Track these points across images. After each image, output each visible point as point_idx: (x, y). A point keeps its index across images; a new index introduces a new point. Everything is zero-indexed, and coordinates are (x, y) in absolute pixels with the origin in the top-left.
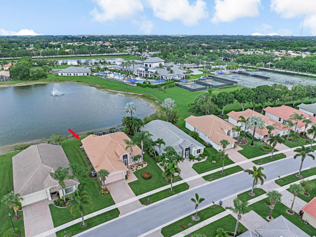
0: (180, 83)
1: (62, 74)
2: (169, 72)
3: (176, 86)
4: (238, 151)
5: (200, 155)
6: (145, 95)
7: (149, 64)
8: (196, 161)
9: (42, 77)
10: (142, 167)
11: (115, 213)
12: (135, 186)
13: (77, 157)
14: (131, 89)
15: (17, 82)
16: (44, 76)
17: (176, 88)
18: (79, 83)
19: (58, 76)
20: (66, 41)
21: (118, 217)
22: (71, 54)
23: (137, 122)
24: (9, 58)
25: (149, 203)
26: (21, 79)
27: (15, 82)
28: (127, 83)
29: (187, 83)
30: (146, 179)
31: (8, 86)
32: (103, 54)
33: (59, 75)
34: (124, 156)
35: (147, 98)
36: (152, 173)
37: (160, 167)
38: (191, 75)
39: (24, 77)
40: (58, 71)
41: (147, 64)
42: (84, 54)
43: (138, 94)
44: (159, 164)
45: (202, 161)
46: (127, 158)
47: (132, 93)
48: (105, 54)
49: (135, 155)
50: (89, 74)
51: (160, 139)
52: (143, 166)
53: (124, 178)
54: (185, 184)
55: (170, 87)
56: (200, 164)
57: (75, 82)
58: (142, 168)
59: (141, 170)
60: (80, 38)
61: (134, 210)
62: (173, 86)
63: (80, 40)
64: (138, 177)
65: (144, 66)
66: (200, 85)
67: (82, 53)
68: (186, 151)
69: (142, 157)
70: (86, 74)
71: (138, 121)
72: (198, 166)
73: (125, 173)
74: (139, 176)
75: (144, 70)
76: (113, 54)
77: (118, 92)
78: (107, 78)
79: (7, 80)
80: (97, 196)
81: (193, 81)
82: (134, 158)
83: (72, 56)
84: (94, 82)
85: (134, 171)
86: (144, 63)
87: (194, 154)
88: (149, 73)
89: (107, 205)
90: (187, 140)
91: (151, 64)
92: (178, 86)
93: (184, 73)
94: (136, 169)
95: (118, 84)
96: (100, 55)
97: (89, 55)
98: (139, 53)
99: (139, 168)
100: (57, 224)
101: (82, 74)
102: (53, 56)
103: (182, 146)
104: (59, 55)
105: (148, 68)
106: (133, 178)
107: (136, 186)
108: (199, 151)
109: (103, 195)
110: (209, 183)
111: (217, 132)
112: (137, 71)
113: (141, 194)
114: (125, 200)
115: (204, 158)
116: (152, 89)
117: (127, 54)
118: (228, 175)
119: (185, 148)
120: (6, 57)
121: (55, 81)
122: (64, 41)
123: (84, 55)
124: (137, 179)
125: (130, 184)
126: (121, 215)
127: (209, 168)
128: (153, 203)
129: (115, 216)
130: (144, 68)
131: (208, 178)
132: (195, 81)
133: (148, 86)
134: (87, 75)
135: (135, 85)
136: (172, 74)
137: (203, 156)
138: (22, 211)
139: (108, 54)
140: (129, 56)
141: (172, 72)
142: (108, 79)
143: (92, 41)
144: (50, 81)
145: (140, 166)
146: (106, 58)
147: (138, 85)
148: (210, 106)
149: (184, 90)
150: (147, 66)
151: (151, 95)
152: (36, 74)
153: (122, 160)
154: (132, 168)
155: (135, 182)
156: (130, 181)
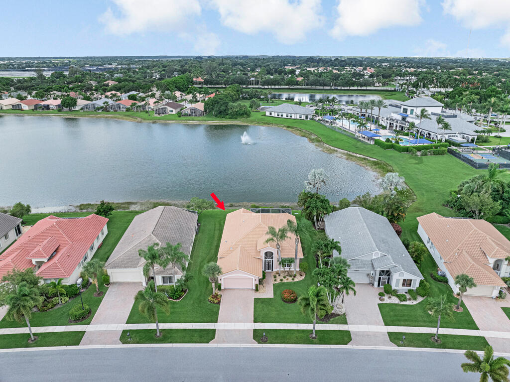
0: (460, 150)
1: (271, 114)
2: (440, 126)
3: (449, 154)
4: (501, 308)
5: (410, 292)
6: (379, 162)
7: (409, 109)
8: (395, 300)
9: (242, 114)
10: (293, 279)
11: (208, 336)
12: (261, 307)
13: (213, 237)
14: (362, 148)
15: (211, 119)
16: (246, 114)
17: (448, 158)
18: (289, 129)
19: (265, 115)
20: (307, 64)
21: (208, 343)
22: (303, 85)
23: (319, 203)
24: (220, 86)
25: (265, 342)
26: (216, 116)
27: (209, 119)
28: (360, 138)
29: (475, 152)
30: (285, 301)
31: (197, 123)
32: (352, 88)
33: (267, 115)
34: (266, 254)
35: (380, 168)
38: (496, 137)
39: (221, 114)
40: (267, 108)
41: (407, 109)
42: (321, 85)
43: (369, 158)
45: (408, 303)
46: (272, 258)
47: (358, 156)
48: (355, 88)
49: (286, 257)
50: (309, 117)
51: (335, 241)
52: (295, 278)
53: (254, 288)
54: (348, 333)
55: (435, 154)
56: (398, 308)
57: (284, 127)
58: (291, 281)
59: (288, 284)
60: (331, 60)
61: (236, 342)
62: (441, 153)
63: (330, 63)
64: (275, 294)
65: (402, 112)
66: (504, 157)
67: (319, 84)
68: (380, 275)
69: (295, 262)
70: (303, 117)
71: (322, 202)
72: (392, 310)
73: (255, 280)
74: (278, 292)
75: (400, 118)
76: (369, 88)
77: (339, 150)
78: (334, 125)
79: (200, 115)
80: (200, 302)
81: (490, 149)
82: (280, 260)
83: (303, 87)
84: (311, 130)
85: (275, 282)
86: (403, 107)
87: (397, 285)
88: (405, 124)
89: (205, 319)
90: (390, 257)
91: (415, 109)
92: (453, 155)
93: (477, 132)
94: (281, 280)
95: (344, 138)
96: (346, 88)
97: (329, 88)
98: (414, 89)
99: (287, 279)
100: (132, 321)
101: (298, 117)
102: (277, 87)
103: (375, 265)
104: (285, 85)
105: (408, 116)
106: (268, 293)
107: (263, 307)
108: (406, 283)
109: (210, 303)
110: (394, 348)
111: (467, 255)
112: (387, 119)
113: (263, 322)
114: (235, 322)
115: (415, 299)
116: (399, 153)
117: (393, 89)
118: (445, 348)
119: (378, 270)
120: (218, 84)
121: (258, 123)
122: (306, 64)
123: (322, 88)
124: (272, 296)
125: (257, 301)
126: (214, 343)
127: (412, 321)
128: (271, 343)
129: (205, 340)
130: (401, 114)
131: (398, 339)
132: (494, 150)
133: (392, 147)
134: (305, 119)
135: (372, 143)
136: (447, 131)
137: (413, 294)
138: (108, 288)
139: (359, 88)
140: (394, 93)
141: (446, 126)
142: (333, 127)
143: (348, 65)
144: (252, 122)
145: (291, 276)
146: (355, 93)
147: (377, 143)
148: (481, 201)
149: (462, 162)
150: (406, 112)
151: (391, 163)
152: (236, 110)
153: (264, 259)
154: (275, 277)
155: (266, 300)
156: (260, 295)
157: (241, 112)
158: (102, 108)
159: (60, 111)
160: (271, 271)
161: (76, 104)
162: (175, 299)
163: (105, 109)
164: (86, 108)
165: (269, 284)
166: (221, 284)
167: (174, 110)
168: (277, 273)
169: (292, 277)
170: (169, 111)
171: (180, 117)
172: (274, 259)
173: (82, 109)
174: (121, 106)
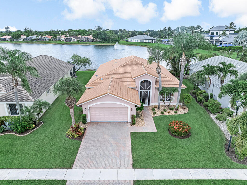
1: (131, 40)
7: (215, 32)
10: (176, 112)
12: (141, 143)
15: (96, 43)
30: (175, 136)
31: (88, 44)
33: (129, 41)
34: (143, 83)
36: (194, 128)
37: (216, 121)
44: (215, 116)
46: (149, 89)
49: (166, 86)
50: (154, 41)
52: (178, 112)
53: (130, 120)
57: (139, 45)
58: (174, 114)
59: (172, 117)
64: (157, 127)
69: (178, 91)
73: (132, 109)
74: (162, 126)
78: (169, 44)
79: (90, 42)
85: (155, 115)
91: (218, 31)
94: (162, 113)
99: (169, 112)
101: (147, 42)
105: (214, 36)
106: (148, 126)
107: (145, 143)
124: (155, 130)
125: (134, 135)
134: (151, 42)
145: (172, 109)
153: (139, 90)
154: (153, 110)
155: (148, 135)
156: (138, 129)
157: (114, 40)
158: (35, 39)
159: (11, 41)
160: (147, 105)
161: (20, 37)
162: (19, 134)
163: (37, 40)
164: (26, 39)
165: (147, 117)
166: (86, 115)
167: (75, 39)
168: (155, 107)
169: (174, 110)
170: (73, 40)
171: (79, 42)
172: (151, 91)
173: (24, 40)
174: (46, 38)
